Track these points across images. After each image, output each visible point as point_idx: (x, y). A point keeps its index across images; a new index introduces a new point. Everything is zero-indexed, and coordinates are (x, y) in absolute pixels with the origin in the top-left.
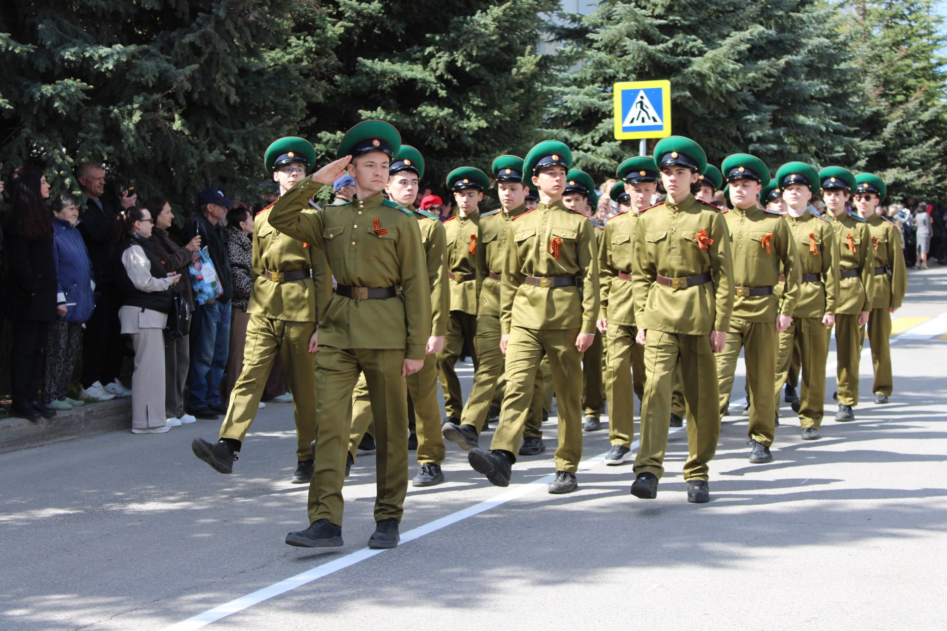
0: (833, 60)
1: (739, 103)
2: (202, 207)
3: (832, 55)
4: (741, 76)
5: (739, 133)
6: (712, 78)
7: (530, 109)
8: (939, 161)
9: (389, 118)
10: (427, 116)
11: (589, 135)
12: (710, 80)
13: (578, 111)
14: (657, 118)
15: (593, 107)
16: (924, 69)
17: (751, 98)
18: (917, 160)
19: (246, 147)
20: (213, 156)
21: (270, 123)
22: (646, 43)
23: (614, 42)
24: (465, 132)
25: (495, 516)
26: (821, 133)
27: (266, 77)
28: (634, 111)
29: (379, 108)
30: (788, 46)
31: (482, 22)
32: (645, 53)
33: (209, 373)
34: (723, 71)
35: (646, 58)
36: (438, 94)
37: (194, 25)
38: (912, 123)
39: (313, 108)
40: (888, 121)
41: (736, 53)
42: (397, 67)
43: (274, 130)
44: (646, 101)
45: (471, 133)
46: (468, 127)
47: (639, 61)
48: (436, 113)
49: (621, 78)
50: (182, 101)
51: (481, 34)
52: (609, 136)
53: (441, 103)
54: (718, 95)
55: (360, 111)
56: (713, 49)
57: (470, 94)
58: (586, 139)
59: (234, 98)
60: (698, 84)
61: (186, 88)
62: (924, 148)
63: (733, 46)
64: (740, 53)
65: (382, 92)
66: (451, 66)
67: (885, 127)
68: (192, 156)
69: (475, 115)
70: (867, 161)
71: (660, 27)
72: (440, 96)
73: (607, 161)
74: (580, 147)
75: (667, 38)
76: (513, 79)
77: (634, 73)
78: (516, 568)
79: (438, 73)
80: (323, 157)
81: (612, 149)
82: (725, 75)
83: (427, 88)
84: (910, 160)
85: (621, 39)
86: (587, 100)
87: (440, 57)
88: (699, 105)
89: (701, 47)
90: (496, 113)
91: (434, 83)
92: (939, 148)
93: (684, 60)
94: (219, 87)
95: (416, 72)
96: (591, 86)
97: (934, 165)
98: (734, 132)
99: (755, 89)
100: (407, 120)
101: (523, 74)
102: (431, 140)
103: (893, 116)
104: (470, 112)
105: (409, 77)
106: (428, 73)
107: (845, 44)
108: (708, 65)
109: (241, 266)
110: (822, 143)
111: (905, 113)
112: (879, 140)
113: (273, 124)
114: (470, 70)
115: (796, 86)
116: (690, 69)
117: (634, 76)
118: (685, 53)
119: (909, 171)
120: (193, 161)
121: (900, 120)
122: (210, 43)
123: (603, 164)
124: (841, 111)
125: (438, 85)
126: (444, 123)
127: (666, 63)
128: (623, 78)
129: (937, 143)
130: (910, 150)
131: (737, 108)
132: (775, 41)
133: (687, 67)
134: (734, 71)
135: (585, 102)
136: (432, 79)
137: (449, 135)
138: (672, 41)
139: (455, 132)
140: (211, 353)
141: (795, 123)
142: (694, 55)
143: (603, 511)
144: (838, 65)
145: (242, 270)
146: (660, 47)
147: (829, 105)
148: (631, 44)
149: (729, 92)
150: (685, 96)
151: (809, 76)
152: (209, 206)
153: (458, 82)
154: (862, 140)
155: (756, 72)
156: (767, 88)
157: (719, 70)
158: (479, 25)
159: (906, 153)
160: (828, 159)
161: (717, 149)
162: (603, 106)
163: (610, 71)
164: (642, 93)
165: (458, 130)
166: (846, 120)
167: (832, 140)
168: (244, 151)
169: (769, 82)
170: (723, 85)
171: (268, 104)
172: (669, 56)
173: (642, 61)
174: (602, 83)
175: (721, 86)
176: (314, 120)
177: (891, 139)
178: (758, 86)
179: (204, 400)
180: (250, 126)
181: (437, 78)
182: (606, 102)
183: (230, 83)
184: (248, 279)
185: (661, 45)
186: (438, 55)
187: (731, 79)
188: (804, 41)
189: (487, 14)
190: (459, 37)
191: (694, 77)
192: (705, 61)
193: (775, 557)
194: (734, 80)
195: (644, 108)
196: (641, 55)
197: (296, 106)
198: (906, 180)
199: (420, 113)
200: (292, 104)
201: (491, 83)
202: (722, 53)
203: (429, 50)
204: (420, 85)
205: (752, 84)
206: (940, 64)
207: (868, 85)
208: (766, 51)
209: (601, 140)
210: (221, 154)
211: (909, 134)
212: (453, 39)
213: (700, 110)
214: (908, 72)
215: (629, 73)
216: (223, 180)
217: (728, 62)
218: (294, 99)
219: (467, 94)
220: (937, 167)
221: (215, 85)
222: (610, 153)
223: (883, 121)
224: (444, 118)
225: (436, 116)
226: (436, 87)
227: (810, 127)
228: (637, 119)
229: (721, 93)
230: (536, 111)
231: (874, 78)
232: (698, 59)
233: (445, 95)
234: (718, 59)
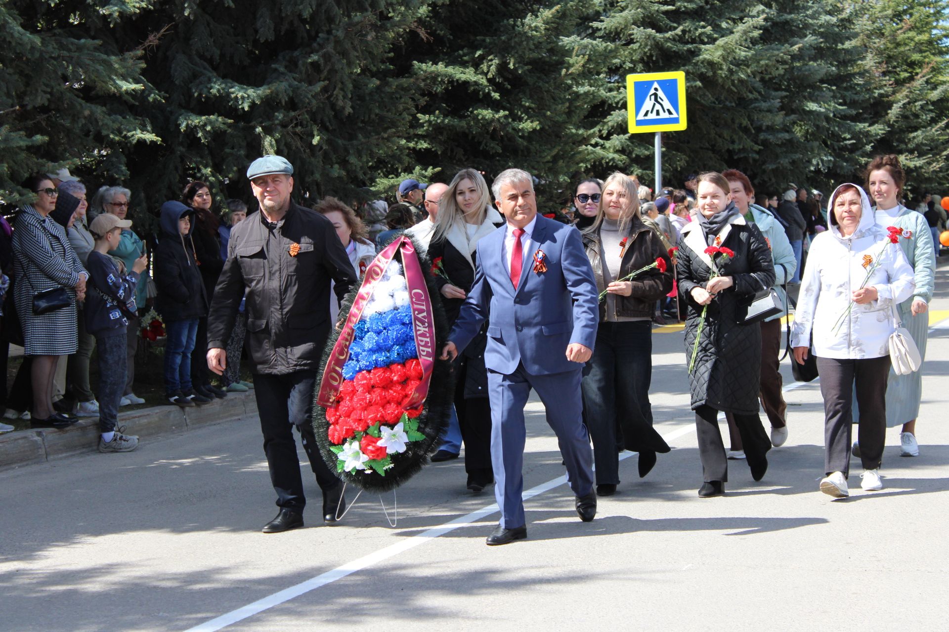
0: (838, 39)
1: (751, 92)
3: (837, 34)
4: (753, 64)
6: (724, 67)
9: (446, 121)
10: (483, 118)
11: (596, 129)
12: (721, 69)
14: (672, 110)
16: (930, 42)
17: (759, 85)
18: (926, 145)
22: (654, 31)
23: (619, 30)
24: (520, 133)
26: (827, 119)
28: (648, 104)
29: (437, 112)
30: (793, 28)
31: (533, 25)
32: (653, 42)
34: (735, 59)
35: (654, 47)
36: (492, 97)
37: (315, 45)
38: (920, 103)
40: (892, 103)
41: (749, 40)
42: (450, 70)
44: (660, 93)
45: (525, 134)
46: (522, 128)
47: (646, 50)
48: (491, 116)
49: (627, 68)
51: (532, 38)
52: (622, 128)
53: (496, 106)
54: (731, 85)
55: (419, 115)
56: (722, 36)
57: (521, 96)
58: (593, 133)
60: (710, 74)
62: (934, 131)
63: (745, 32)
64: (751, 38)
65: (436, 96)
66: (502, 68)
67: (891, 109)
69: (527, 116)
70: (872, 147)
71: (666, 13)
72: (493, 99)
73: (616, 156)
74: (588, 142)
75: (675, 25)
76: (562, 80)
77: (641, 62)
79: (490, 76)
81: (621, 142)
82: (736, 63)
83: (480, 91)
84: (917, 145)
85: (626, 26)
87: (491, 60)
88: (710, 96)
89: (711, 34)
90: (548, 113)
91: (486, 86)
93: (694, 48)
95: (468, 75)
98: (745, 122)
99: (767, 77)
100: (464, 123)
101: (572, 74)
102: (486, 144)
103: (899, 96)
104: (522, 113)
105: (462, 79)
106: (480, 76)
107: (849, 20)
108: (719, 53)
110: (828, 129)
111: (911, 92)
112: (884, 123)
114: (522, 73)
115: (806, 71)
116: (701, 57)
117: (642, 67)
118: (693, 41)
119: (918, 157)
121: (906, 101)
122: (330, 61)
123: (613, 159)
124: (848, 94)
125: (491, 88)
126: (498, 125)
127: (675, 52)
128: (630, 68)
130: (919, 132)
131: (748, 96)
132: (781, 23)
133: (698, 55)
134: (746, 59)
135: (592, 94)
136: (484, 81)
138: (681, 28)
139: (509, 133)
141: (804, 110)
142: (704, 43)
144: (843, 44)
146: (669, 34)
147: (834, 88)
148: (638, 33)
149: (741, 81)
150: (696, 86)
151: (815, 59)
153: (509, 84)
154: (871, 124)
155: (769, 59)
156: (779, 75)
157: (731, 57)
158: (530, 27)
159: (914, 138)
160: (836, 147)
162: (610, 98)
163: (616, 61)
164: (656, 85)
165: (512, 131)
166: (852, 104)
167: (839, 127)
169: (782, 69)
170: (735, 74)
172: (678, 44)
173: (649, 50)
175: (733, 75)
177: (897, 122)
178: (771, 74)
181: (489, 80)
182: (614, 93)
185: (670, 32)
186: (489, 58)
187: (743, 67)
188: (810, 21)
189: (537, 16)
190: (510, 39)
191: (704, 66)
192: (716, 49)
194: (746, 68)
195: (659, 100)
196: (649, 43)
198: (915, 167)
199: (477, 116)
201: (540, 84)
202: (734, 41)
203: (478, 53)
204: (473, 88)
205: (764, 72)
207: (869, 62)
208: (772, 33)
209: (610, 134)
211: (917, 116)
212: (504, 42)
214: (912, 46)
215: (635, 63)
217: (740, 49)
219: (519, 96)
222: (619, 147)
223: (888, 102)
224: (498, 120)
225: (492, 118)
226: (489, 89)
227: (818, 114)
228: (652, 112)
229: (733, 81)
230: (578, 111)
231: (876, 55)
232: (708, 47)
233: (499, 98)
234: (730, 46)
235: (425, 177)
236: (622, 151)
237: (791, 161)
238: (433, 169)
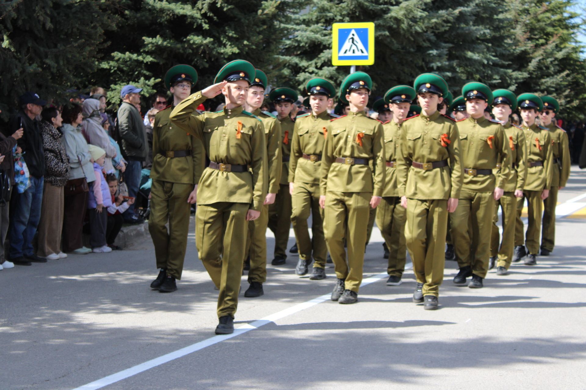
0: (493, 11)
1: (424, 41)
2: (23, 106)
3: (493, 8)
4: (426, 21)
5: (423, 63)
6: (405, 22)
7: (271, 40)
8: (569, 89)
9: (165, 43)
10: (194, 43)
11: (313, 62)
12: (403, 23)
13: (306, 43)
14: (364, 50)
15: (316, 41)
16: (560, 20)
17: (433, 38)
18: (553, 87)
19: (57, 62)
20: (33, 68)
21: (76, 45)
24: (222, 56)
25: (238, 341)
26: (484, 65)
27: (74, 10)
28: (347, 44)
29: (158, 36)
33: (25, 231)
34: (413, 17)
35: (357, 6)
36: (202, 27)
38: (550, 59)
39: (109, 34)
40: (532, 58)
41: (423, 4)
42: (172, 6)
43: (79, 49)
45: (226, 57)
46: (224, 52)
47: (352, 7)
48: (200, 41)
49: (338, 20)
50: (10, 26)
52: (328, 63)
53: (205, 34)
54: (409, 35)
55: (144, 38)
57: (227, 28)
58: (311, 64)
59: (49, 25)
60: (395, 26)
61: (13, 16)
62: (558, 78)
64: (426, 4)
65: (161, 24)
66: (213, 7)
67: (530, 62)
68: (16, 67)
69: (229, 43)
70: (517, 87)
72: (204, 28)
74: (306, 70)
76: (259, 18)
77: (348, 17)
78: (254, 380)
79: (203, 11)
80: (115, 71)
81: (330, 72)
82: (414, 20)
83: (194, 23)
84: (548, 87)
86: (312, 35)
88: (395, 42)
90: (246, 42)
91: (200, 19)
92: (569, 78)
93: (385, 8)
94: (38, 16)
95: (187, 10)
96: (316, 25)
97: (565, 91)
98: (420, 63)
99: (437, 31)
100: (179, 46)
101: (266, 14)
102: (197, 61)
103: (536, 54)
104: (226, 41)
105: (181, 13)
106: (195, 12)
108: (402, 12)
109: (51, 151)
110: (484, 73)
111: (545, 52)
112: (525, 71)
113: (78, 45)
114: (226, 10)
115: (467, 30)
116: (389, 15)
117: (347, 19)
118: (385, 3)
120: (17, 72)
121: (541, 57)
124: (498, 49)
125: (203, 21)
126: (206, 49)
127: (371, 10)
129: (568, 75)
130: (548, 79)
131: (423, 44)
133: (387, 13)
134: (421, 18)
135: (311, 37)
136: (198, 16)
137: (210, 58)
139: (214, 56)
140: (28, 216)
141: (465, 57)
142: (392, 5)
143: (319, 339)
144: (497, 15)
145: (52, 154)
147: (490, 45)
149: (417, 32)
150: (385, 35)
151: (476, 23)
152: (28, 105)
153: (218, 18)
154: (514, 71)
155: (437, 19)
156: (445, 31)
157: (411, 16)
159: (545, 82)
161: (407, 74)
162: (324, 41)
163: (330, 15)
164: (353, 32)
165: (217, 54)
166: (501, 56)
167: (491, 71)
168: (56, 65)
169: (447, 26)
170: (413, 28)
171: (75, 30)
172: (374, 5)
173: (354, 7)
174: (324, 23)
175: (411, 28)
176: (109, 43)
177: (534, 71)
178: (438, 29)
179: (21, 251)
180: (61, 47)
181: (202, 15)
183: (46, 13)
184: (56, 160)
187: (419, 23)
191: (391, 21)
192: (400, 10)
193: (446, 376)
194: (421, 24)
195: (355, 42)
196: (354, 3)
197: (96, 33)
199: (189, 40)
200: (93, 31)
201: (243, 20)
202: (413, 4)
204: (189, 20)
205: (434, 28)
206: (571, 17)
207: (519, 31)
208: (445, 3)
209: (323, 65)
210: (38, 67)
211: (548, 68)
213: (396, 45)
214: (548, 22)
215: (343, 16)
216: (39, 86)
217: (417, 11)
218: (95, 27)
219: (224, 28)
220: (567, 92)
221: (35, 15)
222: (328, 75)
223: (529, 58)
224: (207, 45)
225: (201, 43)
226: (201, 22)
227: (475, 61)
228: (349, 51)
229: (411, 33)
230: (275, 43)
231: (523, 26)
232: (395, 8)
233: (208, 28)
234: (410, 8)
235: (148, 86)
236: (331, 78)
237: (453, 91)
238: (155, 79)
